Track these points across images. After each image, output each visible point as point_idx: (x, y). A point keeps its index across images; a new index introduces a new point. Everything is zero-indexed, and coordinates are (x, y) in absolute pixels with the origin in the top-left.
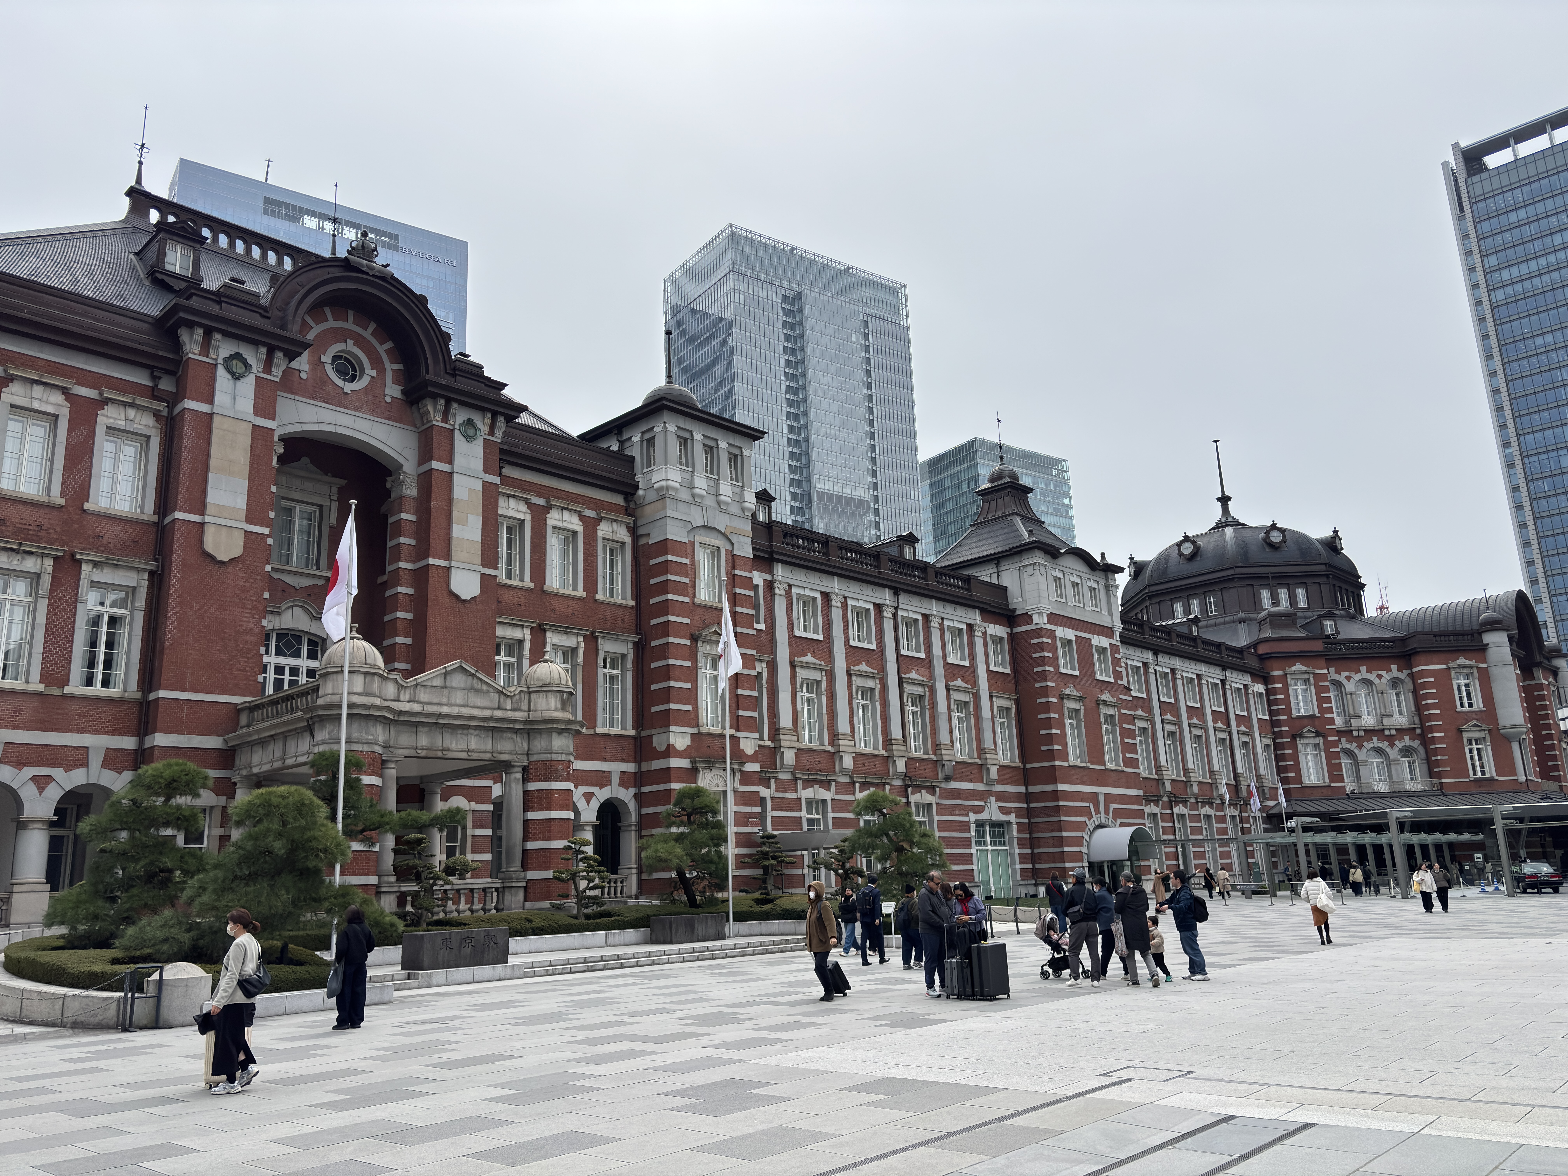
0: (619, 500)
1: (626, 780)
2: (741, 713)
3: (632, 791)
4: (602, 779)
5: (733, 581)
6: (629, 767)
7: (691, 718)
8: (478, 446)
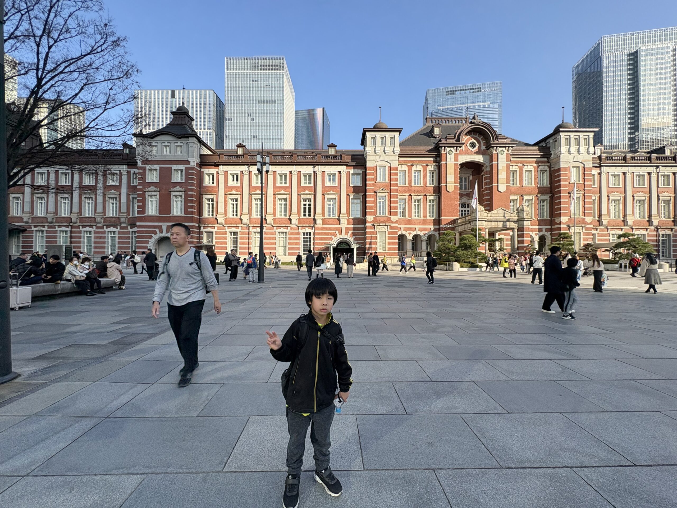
0: (545, 160)
2: (586, 211)
3: (549, 233)
5: (584, 175)
6: (549, 227)
7: (568, 214)
8: (504, 156)
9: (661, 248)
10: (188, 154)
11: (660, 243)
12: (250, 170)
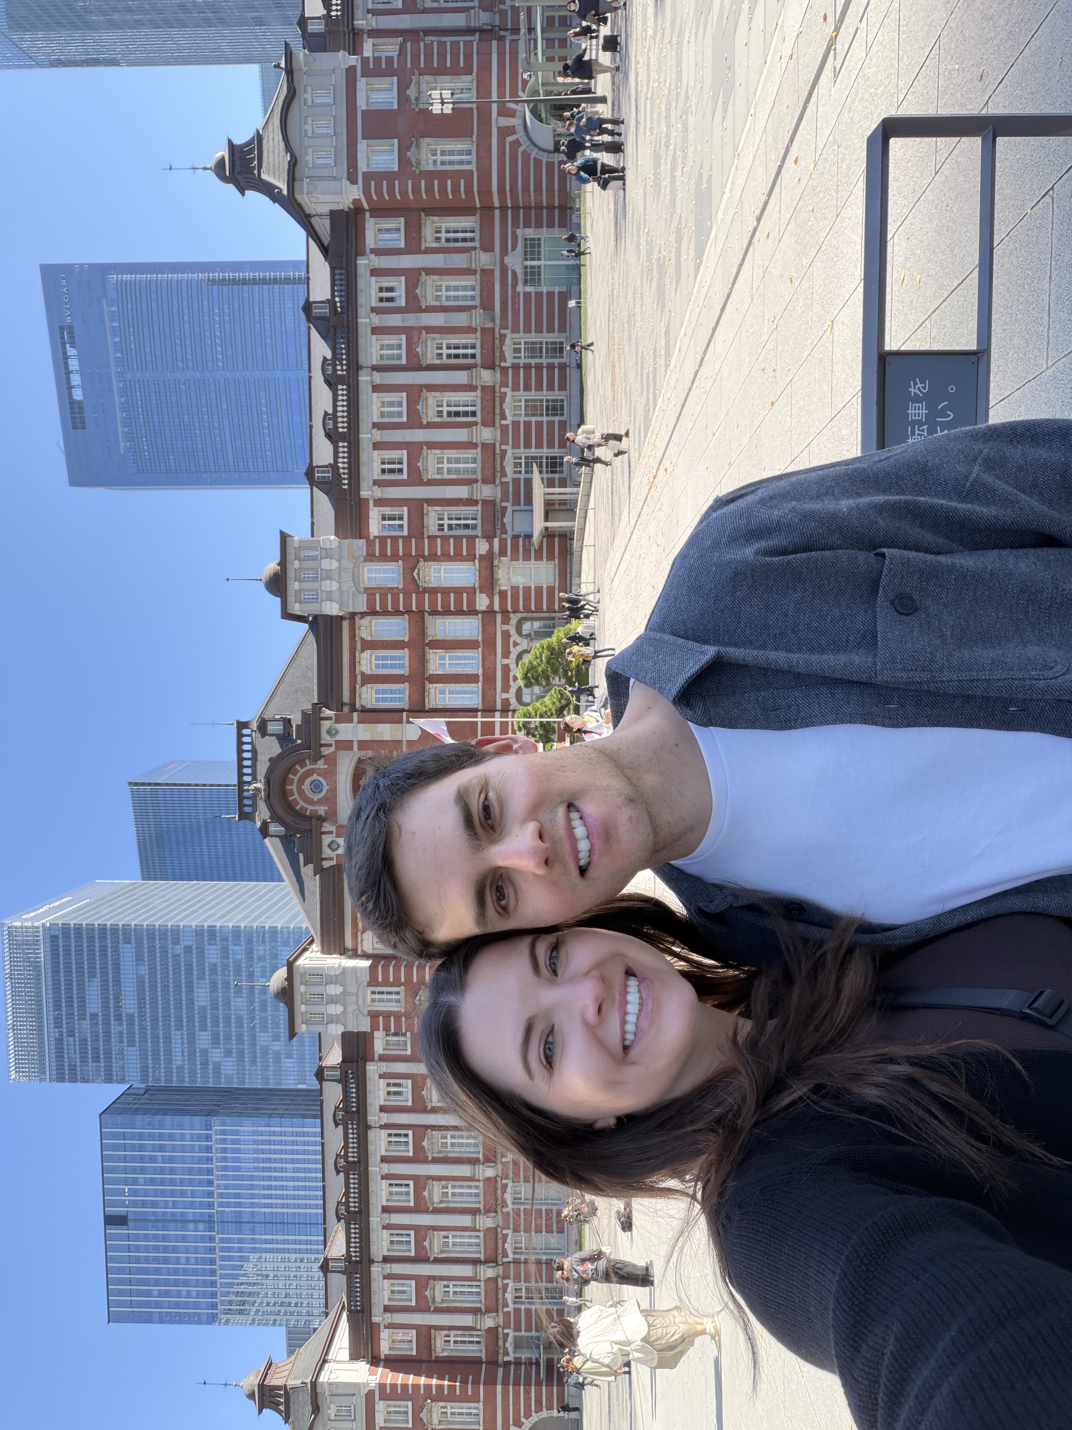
0: (345, 624)
1: (506, 621)
2: (465, 553)
3: (511, 615)
4: (506, 635)
5: (383, 557)
6: (499, 617)
7: (471, 592)
8: (341, 727)
9: (544, 361)
10: (354, 1395)
11: (533, 361)
12: (381, 1259)
